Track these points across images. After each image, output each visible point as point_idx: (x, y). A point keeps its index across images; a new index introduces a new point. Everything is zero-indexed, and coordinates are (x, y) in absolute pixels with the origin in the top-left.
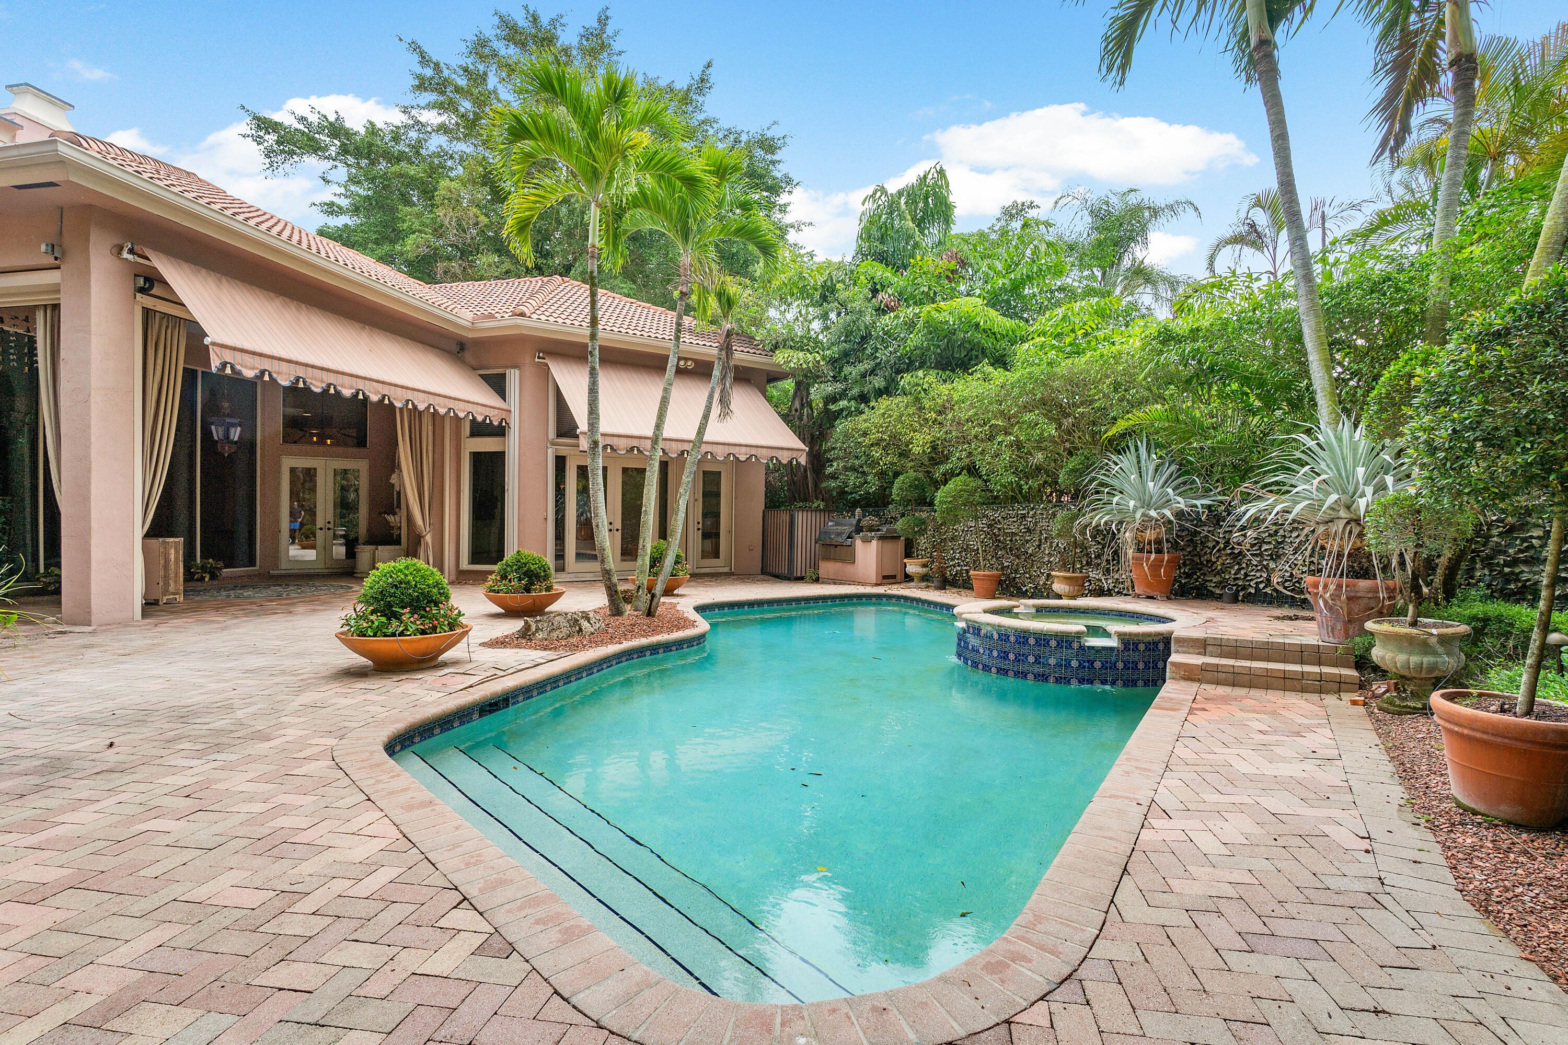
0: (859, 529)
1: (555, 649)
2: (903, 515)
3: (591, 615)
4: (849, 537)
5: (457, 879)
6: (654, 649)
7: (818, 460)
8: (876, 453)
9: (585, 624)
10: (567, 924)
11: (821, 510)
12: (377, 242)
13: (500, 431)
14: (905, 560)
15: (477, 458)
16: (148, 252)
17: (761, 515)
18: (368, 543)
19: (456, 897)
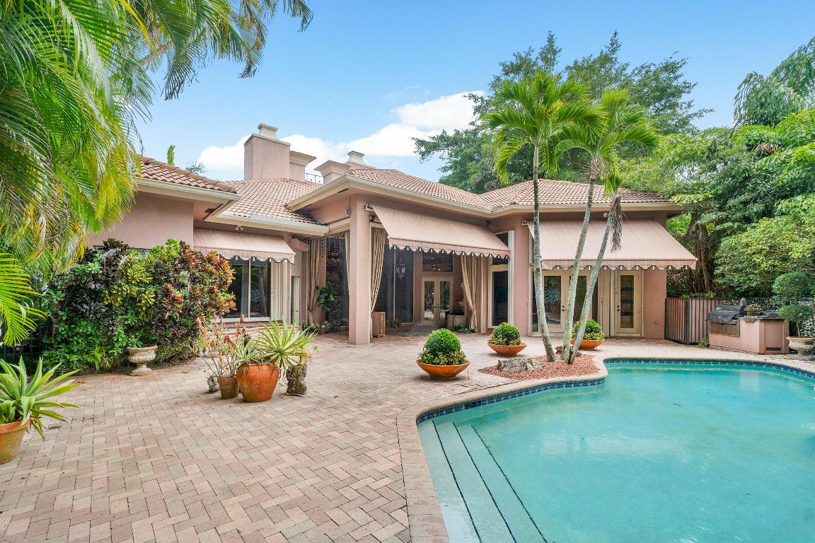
0: (743, 313)
1: (511, 377)
2: (788, 304)
3: (533, 361)
4: (733, 318)
5: (409, 493)
6: (569, 384)
7: (710, 265)
8: (757, 259)
9: (529, 365)
10: (438, 538)
11: (711, 299)
12: (458, 182)
13: (505, 261)
14: (788, 338)
15: (496, 275)
16: (373, 207)
17: (664, 301)
18: (452, 314)
19: (404, 502)
